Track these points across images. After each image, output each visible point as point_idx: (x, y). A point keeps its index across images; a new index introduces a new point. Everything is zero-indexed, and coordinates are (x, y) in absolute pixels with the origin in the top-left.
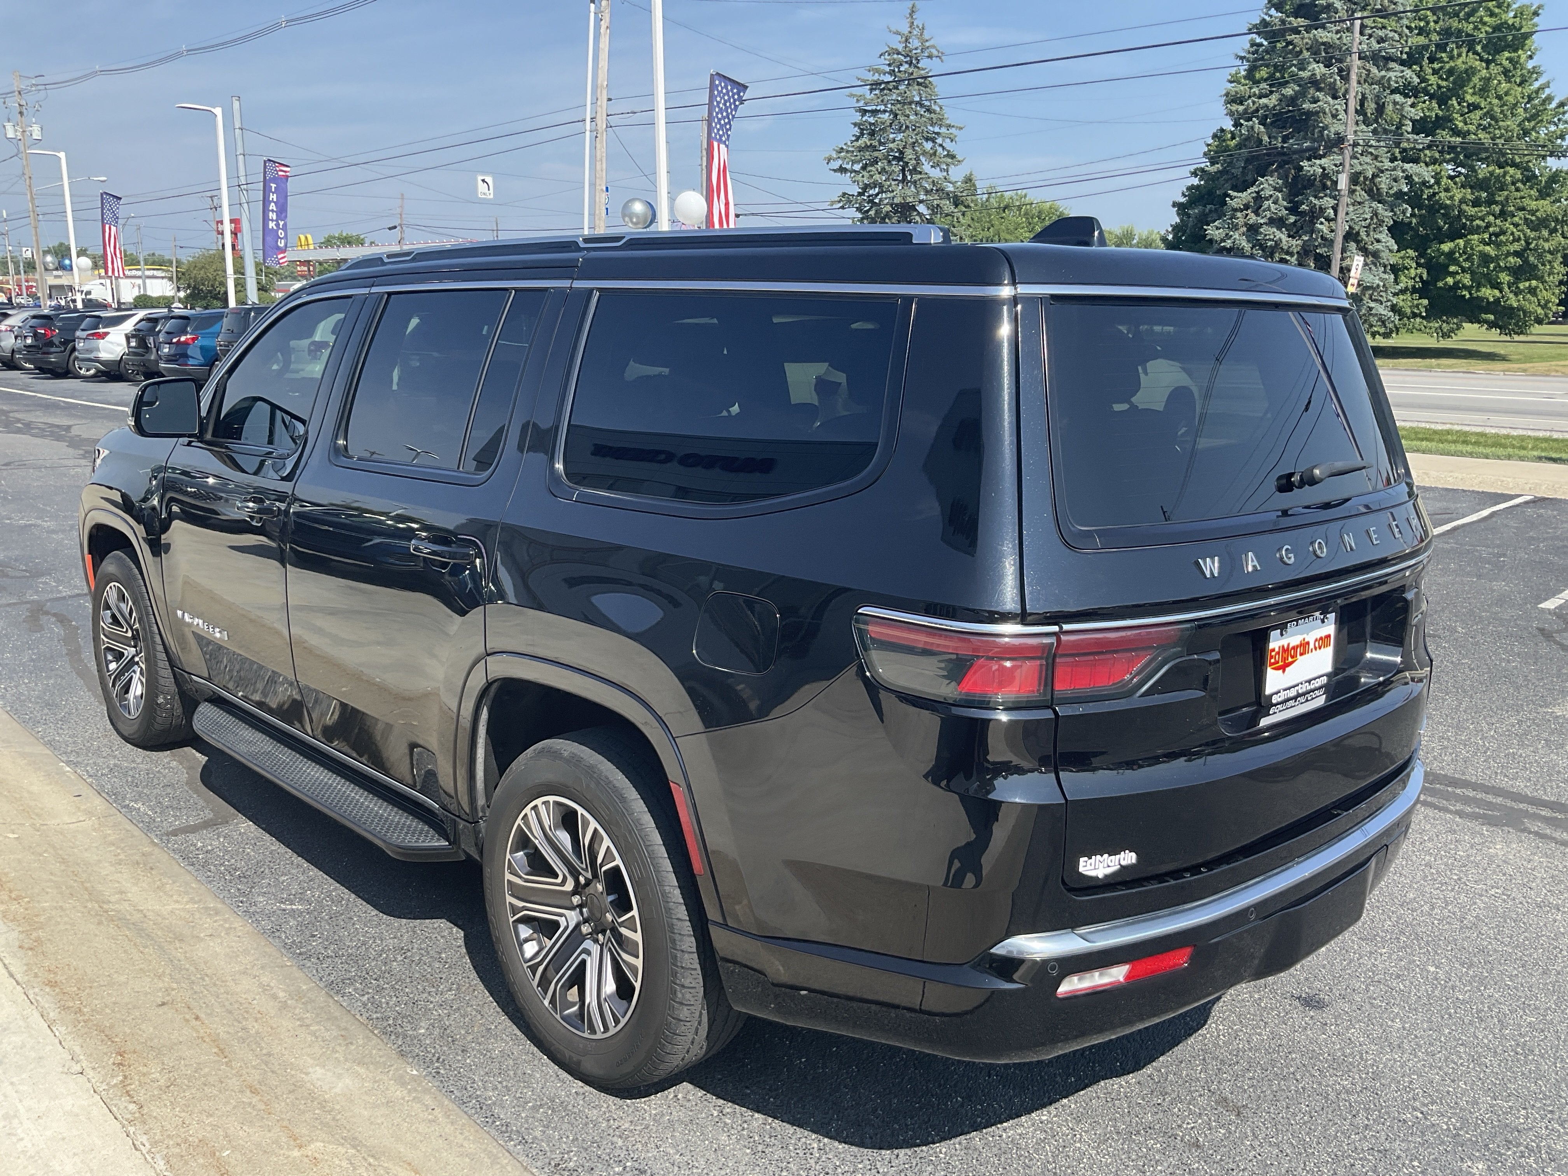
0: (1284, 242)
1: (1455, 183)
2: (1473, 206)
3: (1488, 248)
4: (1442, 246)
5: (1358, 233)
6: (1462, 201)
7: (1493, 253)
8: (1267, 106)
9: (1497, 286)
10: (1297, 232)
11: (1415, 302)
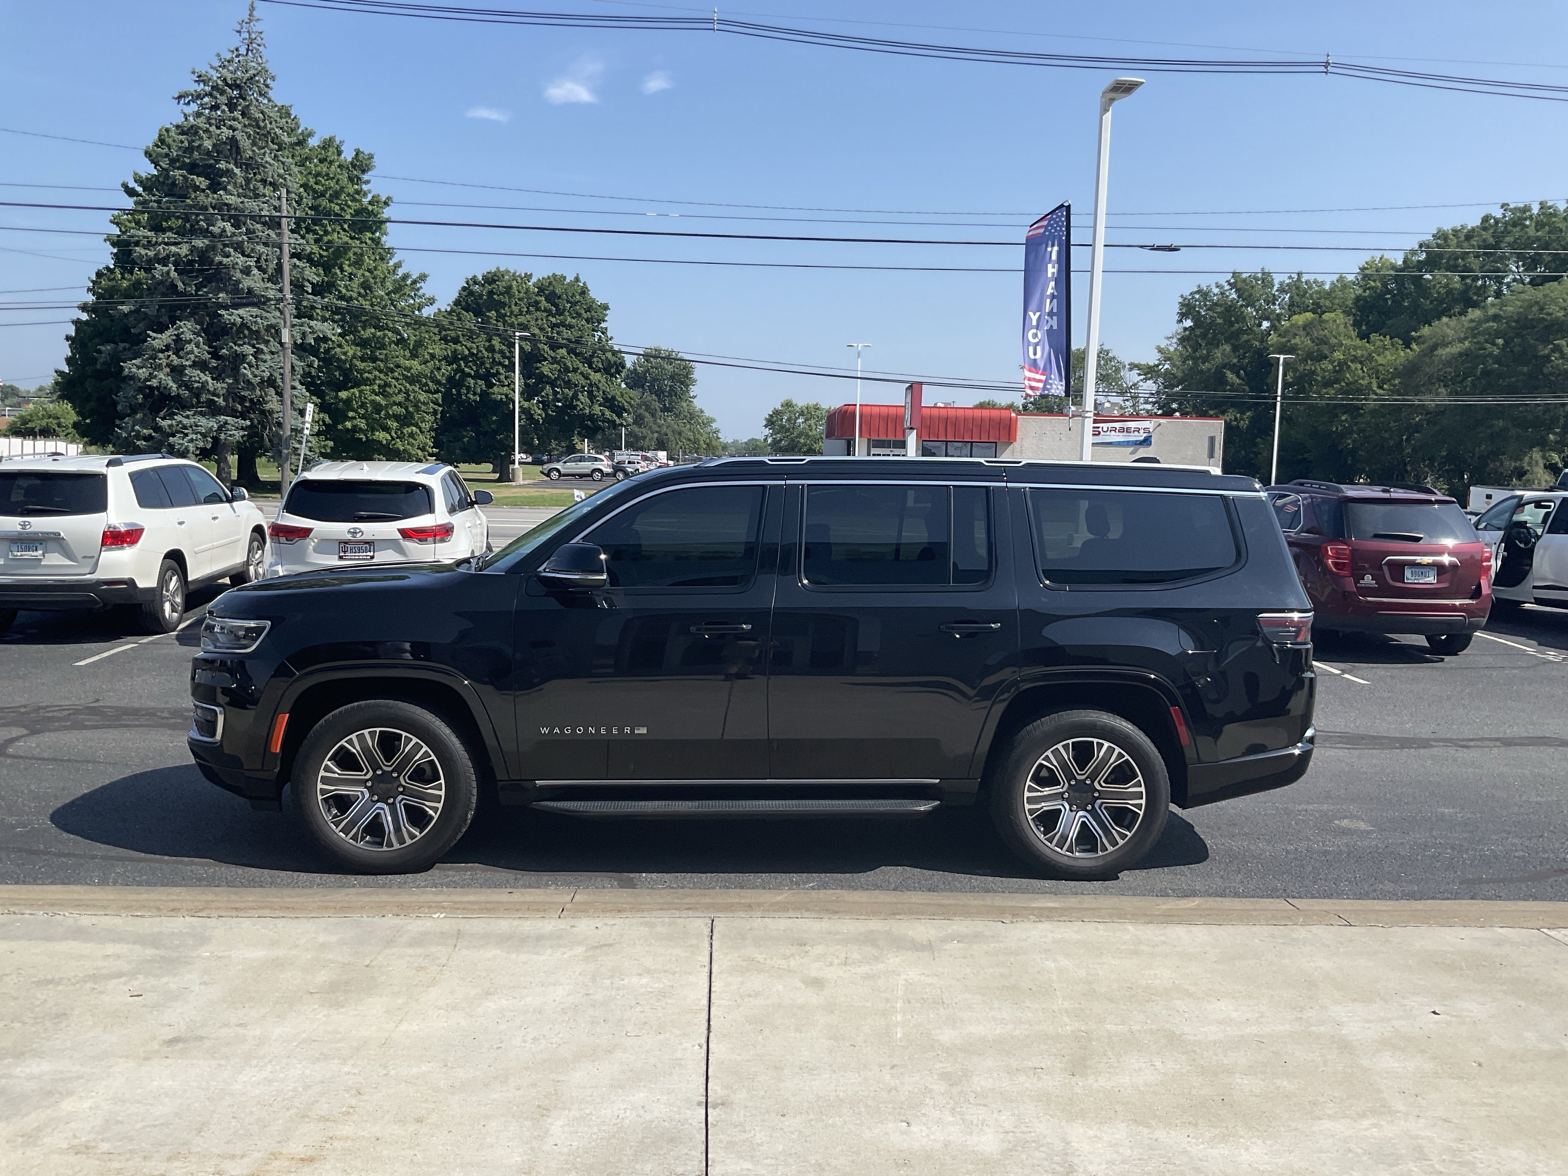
0: (211, 385)
1: (346, 341)
2: (362, 362)
3: (377, 398)
4: (340, 394)
5: (275, 380)
6: (354, 357)
7: (383, 403)
8: (179, 255)
9: (387, 429)
10: (220, 375)
11: (323, 443)
